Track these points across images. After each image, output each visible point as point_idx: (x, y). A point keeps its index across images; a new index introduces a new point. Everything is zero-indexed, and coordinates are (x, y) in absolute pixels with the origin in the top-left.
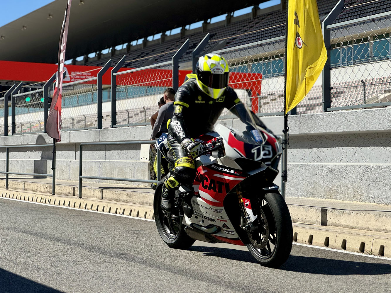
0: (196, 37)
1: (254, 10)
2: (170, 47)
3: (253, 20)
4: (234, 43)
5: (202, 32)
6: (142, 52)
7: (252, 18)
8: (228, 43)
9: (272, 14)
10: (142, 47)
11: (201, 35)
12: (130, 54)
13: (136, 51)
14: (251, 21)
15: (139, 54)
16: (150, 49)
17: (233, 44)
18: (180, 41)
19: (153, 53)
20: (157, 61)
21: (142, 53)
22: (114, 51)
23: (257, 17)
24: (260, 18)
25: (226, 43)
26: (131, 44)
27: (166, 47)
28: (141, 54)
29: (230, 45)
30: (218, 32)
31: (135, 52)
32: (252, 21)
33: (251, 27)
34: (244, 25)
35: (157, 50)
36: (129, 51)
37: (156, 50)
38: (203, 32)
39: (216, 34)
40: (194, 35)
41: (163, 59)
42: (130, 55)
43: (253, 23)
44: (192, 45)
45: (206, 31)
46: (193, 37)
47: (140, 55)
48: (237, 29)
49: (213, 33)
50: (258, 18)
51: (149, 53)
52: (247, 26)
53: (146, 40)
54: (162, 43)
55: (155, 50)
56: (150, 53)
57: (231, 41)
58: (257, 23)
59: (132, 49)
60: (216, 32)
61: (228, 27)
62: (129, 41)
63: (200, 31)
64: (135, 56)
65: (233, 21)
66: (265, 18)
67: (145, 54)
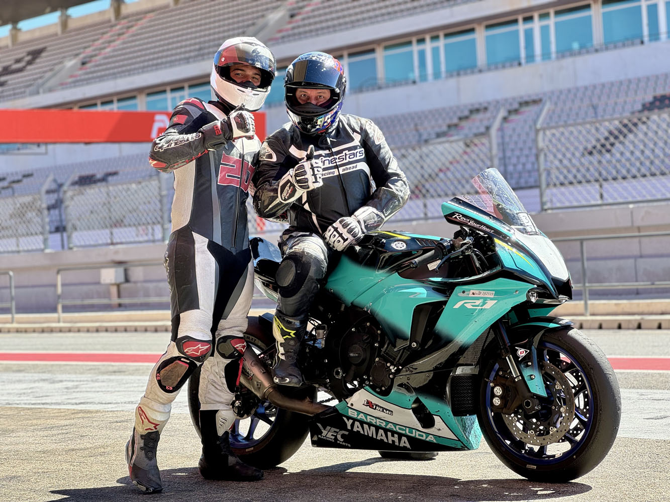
1: (116, 5)
3: (118, 22)
4: (98, 63)
5: (10, 46)
7: (114, 19)
8: (83, 64)
9: (154, 11)
11: (11, 51)
14: (114, 24)
24: (130, 19)
25: (80, 64)
29: (90, 67)
30: (47, 45)
33: (120, 35)
34: (101, 31)
39: (44, 49)
45: (18, 43)
49: (37, 48)
50: (125, 18)
58: (129, 27)
60: (43, 46)
61: (67, 35)
65: (72, 25)
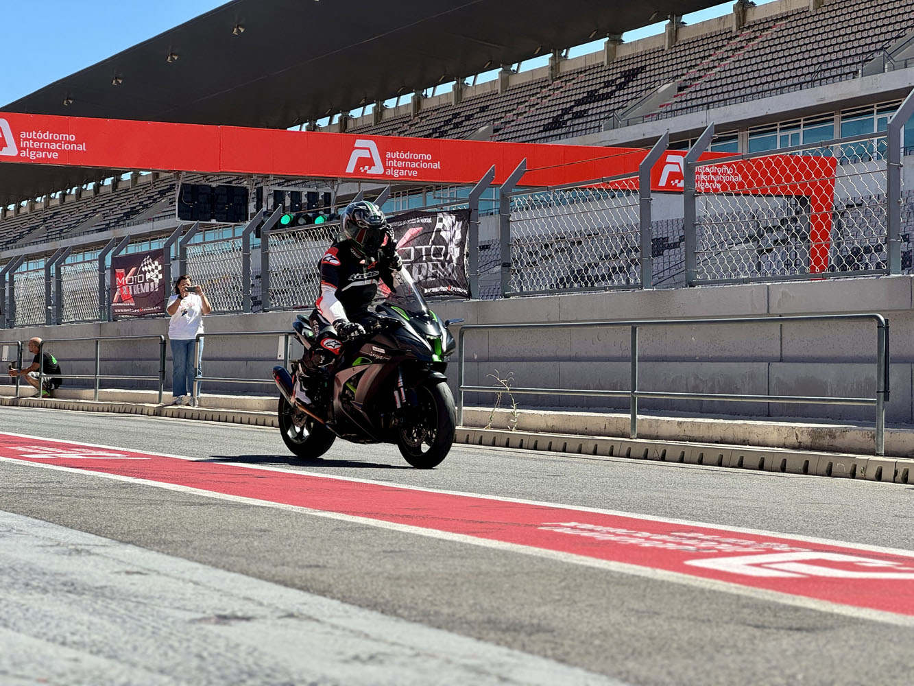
0: (591, 77)
1: (740, 9)
2: (525, 101)
3: (738, 34)
4: (698, 88)
5: (605, 64)
6: (453, 112)
7: (734, 29)
8: (680, 89)
9: (787, 17)
10: (453, 100)
12: (422, 118)
13: (436, 110)
14: (734, 35)
15: (447, 118)
16: (477, 106)
17: (696, 91)
18: (549, 85)
19: (482, 114)
20: (498, 133)
21: (455, 116)
22: (379, 110)
23: (746, 26)
24: (756, 28)
25: (676, 90)
27: (516, 101)
28: (451, 117)
29: (687, 94)
30: (648, 63)
31: (435, 113)
32: (737, 36)
33: (736, 50)
34: (715, 45)
35: (494, 107)
36: (420, 111)
37: (490, 108)
38: (608, 64)
39: (643, 68)
40: (585, 71)
41: (513, 129)
42: (424, 120)
44: (585, 95)
45: (615, 61)
46: (580, 76)
47: (450, 120)
48: (697, 56)
49: (635, 67)
51: (473, 115)
52: (724, 49)
53: (463, 84)
54: (502, 92)
55: (487, 106)
56: (475, 116)
57: (688, 83)
58: (751, 40)
59: (425, 105)
60: (643, 64)
61: (673, 51)
62: (418, 86)
63: (598, 62)
65: (683, 36)
66: (769, 28)
67: (463, 119)
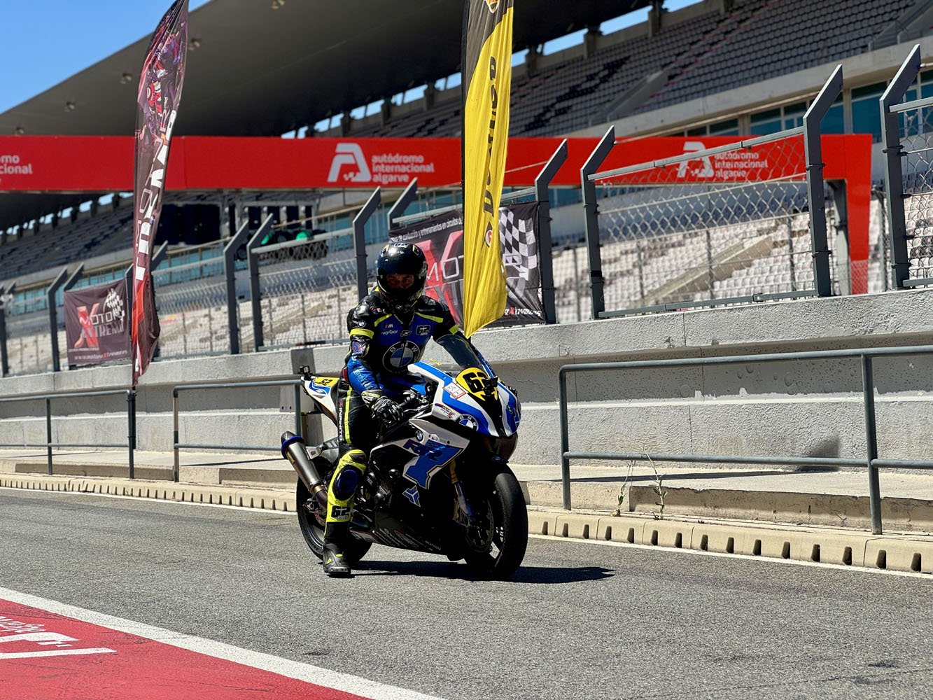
0: (571, 72)
4: (690, 75)
5: (585, 57)
6: (426, 118)
10: (424, 106)
11: (586, 64)
14: (722, 18)
16: (450, 110)
18: (526, 83)
19: (457, 119)
22: (347, 121)
23: (735, 7)
25: (666, 78)
26: (393, 100)
29: (678, 82)
30: (631, 53)
32: (726, 19)
33: (727, 33)
34: (704, 30)
36: (390, 120)
39: (627, 58)
43: (728, 21)
44: (567, 91)
45: (596, 53)
46: (560, 71)
48: (685, 42)
49: (618, 58)
50: (737, 9)
52: (714, 32)
53: (434, 88)
60: (627, 55)
61: (658, 38)
62: (388, 95)
63: (578, 55)
64: (409, 130)
65: (667, 23)
66: (761, 7)
